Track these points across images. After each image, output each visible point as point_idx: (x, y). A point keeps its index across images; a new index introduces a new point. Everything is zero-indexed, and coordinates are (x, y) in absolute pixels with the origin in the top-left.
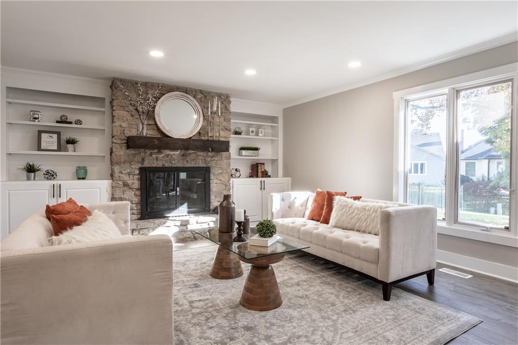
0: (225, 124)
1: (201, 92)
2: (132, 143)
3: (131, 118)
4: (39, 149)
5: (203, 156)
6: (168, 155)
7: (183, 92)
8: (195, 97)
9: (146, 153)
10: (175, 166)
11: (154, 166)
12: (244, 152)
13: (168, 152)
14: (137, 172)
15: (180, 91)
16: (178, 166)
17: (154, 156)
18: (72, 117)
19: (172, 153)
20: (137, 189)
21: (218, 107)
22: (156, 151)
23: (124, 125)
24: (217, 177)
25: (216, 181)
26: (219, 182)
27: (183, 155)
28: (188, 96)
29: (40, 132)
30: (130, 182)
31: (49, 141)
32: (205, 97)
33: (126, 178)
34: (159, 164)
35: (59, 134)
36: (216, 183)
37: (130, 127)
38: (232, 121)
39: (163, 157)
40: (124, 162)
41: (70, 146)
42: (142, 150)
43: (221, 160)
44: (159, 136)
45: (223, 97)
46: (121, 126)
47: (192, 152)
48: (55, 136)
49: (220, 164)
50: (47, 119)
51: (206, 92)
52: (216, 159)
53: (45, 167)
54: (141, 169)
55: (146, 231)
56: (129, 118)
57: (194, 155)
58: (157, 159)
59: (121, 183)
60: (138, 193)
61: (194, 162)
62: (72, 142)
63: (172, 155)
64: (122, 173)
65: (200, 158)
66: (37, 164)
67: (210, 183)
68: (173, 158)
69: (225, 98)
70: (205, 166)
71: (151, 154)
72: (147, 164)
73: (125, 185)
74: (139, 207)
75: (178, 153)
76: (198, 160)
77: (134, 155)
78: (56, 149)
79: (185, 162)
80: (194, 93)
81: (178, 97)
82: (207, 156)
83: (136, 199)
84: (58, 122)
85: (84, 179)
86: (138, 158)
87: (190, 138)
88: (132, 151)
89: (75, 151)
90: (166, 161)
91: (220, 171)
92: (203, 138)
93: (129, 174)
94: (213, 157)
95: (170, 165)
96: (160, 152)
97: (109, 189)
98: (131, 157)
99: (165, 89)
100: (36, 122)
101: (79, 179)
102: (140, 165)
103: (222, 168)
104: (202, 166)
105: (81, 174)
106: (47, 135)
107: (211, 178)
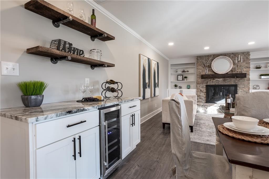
0: (247, 65)
1: (233, 54)
2: (203, 77)
3: (203, 68)
4: (178, 80)
5: (234, 80)
6: (217, 80)
7: (224, 56)
8: (229, 56)
9: (208, 80)
10: (220, 84)
11: (211, 84)
13: (217, 79)
14: (205, 87)
15: (223, 56)
16: (222, 84)
17: (211, 81)
18: (186, 70)
19: (219, 79)
20: (205, 92)
21: (241, 58)
22: (212, 79)
23: (200, 71)
24: (242, 89)
25: (241, 90)
26: (242, 91)
27: (224, 80)
28: (226, 57)
29: (178, 75)
30: (202, 90)
31: (180, 78)
32: (235, 55)
33: (201, 88)
34: (214, 84)
35: (182, 75)
36: (241, 91)
37: (202, 71)
38: (251, 63)
39: (215, 81)
40: (201, 83)
41: (185, 79)
42: (207, 79)
43: (244, 81)
44: (213, 74)
45: (244, 54)
46: (199, 71)
47: (228, 78)
48: (182, 76)
49: (243, 83)
50: (180, 72)
51: (235, 53)
52: (241, 81)
53: (179, 85)
54: (207, 86)
55: (206, 106)
56: (202, 68)
57: (229, 80)
58: (213, 82)
59: (199, 90)
60: (205, 94)
61: (229, 83)
62: (186, 77)
63: (219, 80)
64: (200, 87)
65: (232, 81)
66: (177, 84)
67: (237, 91)
68: (220, 81)
69: (246, 54)
70: (235, 84)
71: (210, 80)
72: (208, 84)
73: (201, 91)
74: (206, 99)
75: (221, 79)
77: (204, 81)
78: (182, 80)
79: (225, 83)
80: (229, 55)
81: (221, 58)
82: (236, 80)
83: (205, 96)
84: (182, 72)
85: (189, 89)
86: (205, 82)
87: (227, 73)
88: (203, 80)
89: (187, 80)
90: (216, 83)
91: (243, 86)
92: (234, 73)
93: (202, 87)
94: (239, 80)
95: (218, 84)
96: (214, 79)
97: (196, 92)
98: (203, 81)
99: (215, 56)
100: (177, 73)
101: (188, 89)
102: (206, 84)
103: (244, 85)
104: (233, 84)
105: (189, 87)
106: (180, 76)
107: (238, 89)
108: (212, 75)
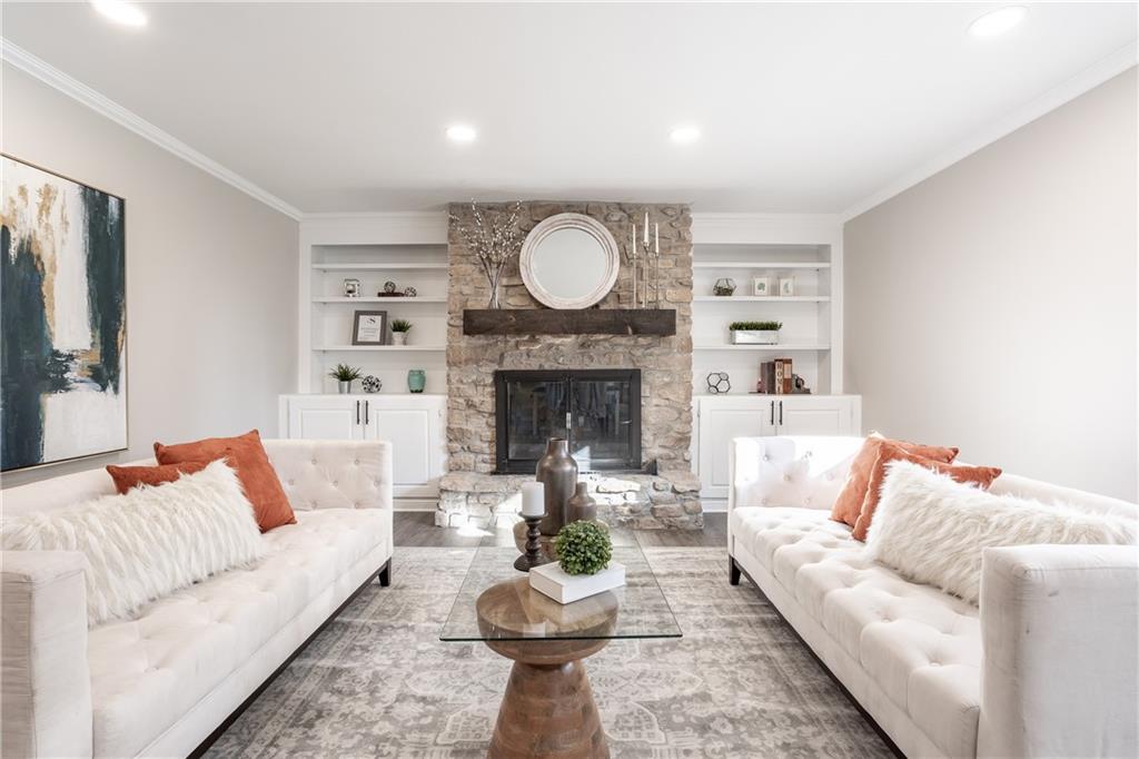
0: (679, 272)
1: (620, 207)
2: (474, 323)
3: (480, 276)
4: (355, 342)
5: (626, 346)
6: (550, 346)
7: (582, 213)
8: (606, 220)
9: (507, 342)
10: (566, 368)
11: (523, 368)
12: (741, 336)
13: (549, 339)
14: (490, 380)
15: (574, 212)
16: (572, 367)
17: (522, 348)
18: (400, 286)
19: (558, 341)
20: (491, 414)
21: (652, 236)
22: (526, 338)
23: (467, 290)
24: (660, 392)
25: (655, 401)
26: (662, 402)
27: (582, 345)
28: (593, 221)
29: (358, 314)
30: (476, 400)
31: (370, 328)
32: (630, 216)
33: (470, 391)
34: (533, 365)
35: (384, 315)
36: (657, 406)
37: (477, 294)
38: (694, 265)
39: (541, 350)
40: (467, 361)
41: (397, 336)
42: (501, 338)
43: (668, 354)
44: (533, 307)
45: (669, 212)
46: (461, 293)
47: (602, 337)
48: (378, 319)
49: (667, 364)
50: (369, 295)
51: (632, 206)
52: (656, 351)
53: (364, 373)
54: (500, 377)
55: (489, 498)
56: (477, 275)
57: (607, 344)
58: (528, 356)
59: (461, 400)
60: (492, 421)
61: (606, 359)
62: (401, 327)
63: (558, 345)
64: (462, 382)
65: (620, 349)
66: (353, 367)
67: (640, 406)
68: (561, 353)
69: (675, 215)
70: (631, 367)
71: (517, 345)
72: (508, 365)
73: (470, 405)
74: (494, 449)
75: (570, 340)
76: (612, 354)
77: (485, 348)
78: (378, 340)
79: (587, 360)
80: (605, 212)
81: (567, 226)
82: (636, 345)
83: (489, 433)
84: (381, 295)
85: (421, 391)
86: (494, 353)
87: (597, 306)
88: (479, 341)
89: (405, 343)
90: (547, 358)
91: (666, 379)
92: (627, 307)
93: (476, 384)
94: (648, 347)
95: (555, 366)
96: (533, 340)
97: (444, 412)
98: (479, 351)
99: (539, 210)
100: (351, 299)
101: (412, 392)
102: (497, 367)
103: (669, 373)
104: (624, 367)
105: (418, 386)
106: (368, 317)
107: (642, 394)
108: (516, 312)
